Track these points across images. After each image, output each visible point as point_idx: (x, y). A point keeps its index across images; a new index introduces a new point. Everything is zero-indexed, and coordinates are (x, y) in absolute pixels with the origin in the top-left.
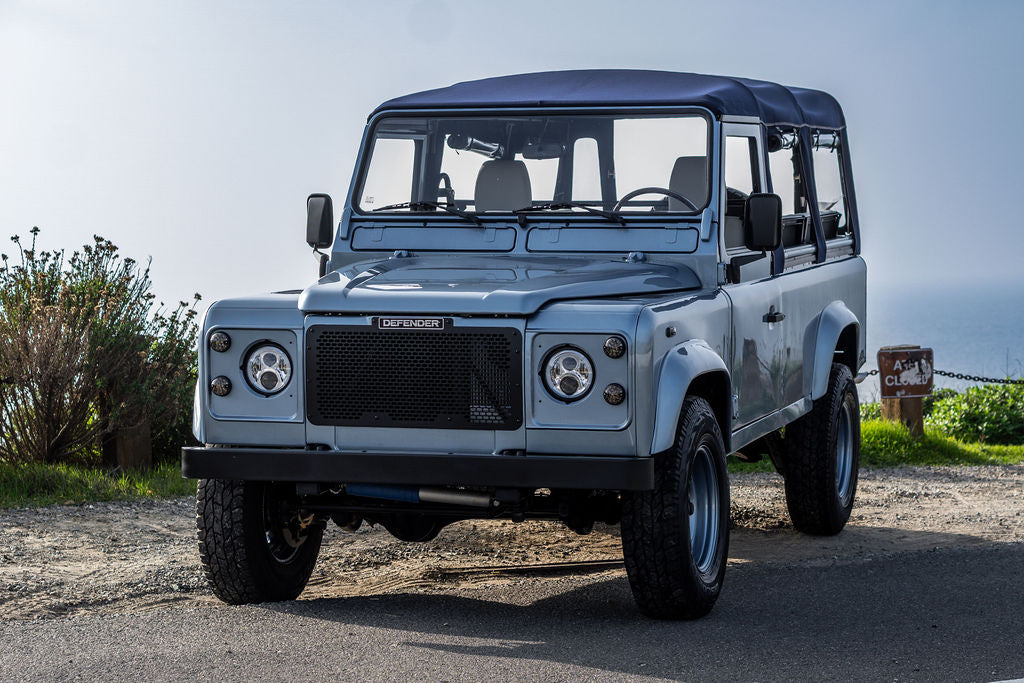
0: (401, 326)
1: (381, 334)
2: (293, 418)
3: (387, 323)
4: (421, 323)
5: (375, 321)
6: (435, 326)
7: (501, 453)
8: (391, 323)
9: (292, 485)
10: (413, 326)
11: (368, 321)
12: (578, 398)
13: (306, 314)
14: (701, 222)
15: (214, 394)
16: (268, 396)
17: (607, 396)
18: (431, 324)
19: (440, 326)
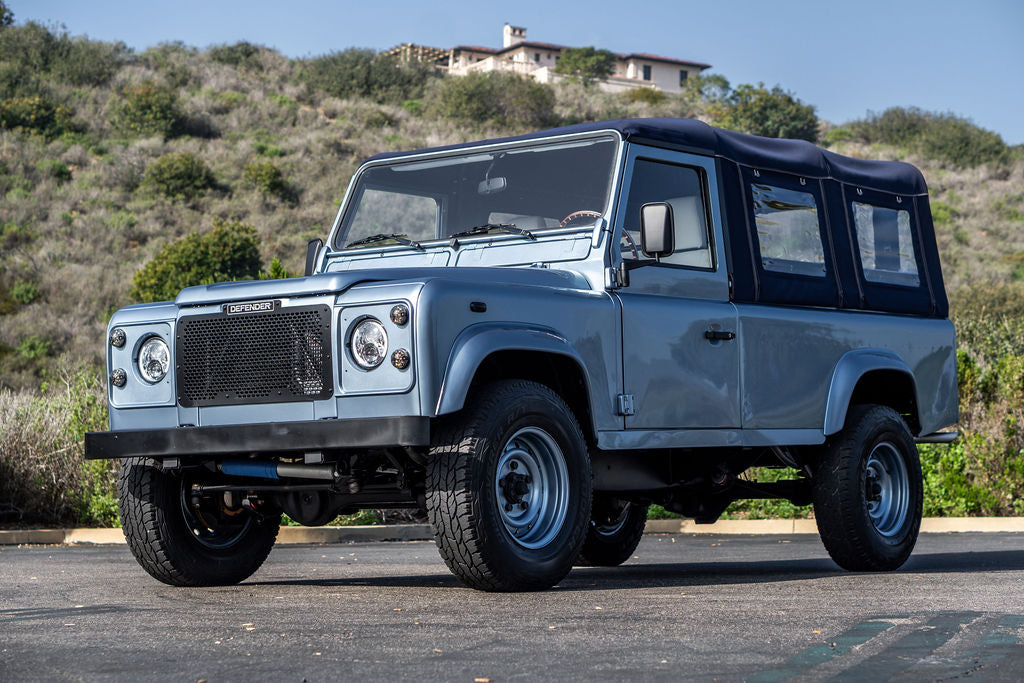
0: (244, 310)
1: (229, 319)
2: (168, 402)
3: (233, 309)
4: (257, 307)
6: (267, 309)
8: (236, 309)
10: (252, 310)
11: (220, 309)
12: (378, 365)
13: (180, 307)
14: (594, 230)
15: (114, 386)
16: (153, 384)
17: (393, 361)
18: (265, 307)
19: (272, 307)
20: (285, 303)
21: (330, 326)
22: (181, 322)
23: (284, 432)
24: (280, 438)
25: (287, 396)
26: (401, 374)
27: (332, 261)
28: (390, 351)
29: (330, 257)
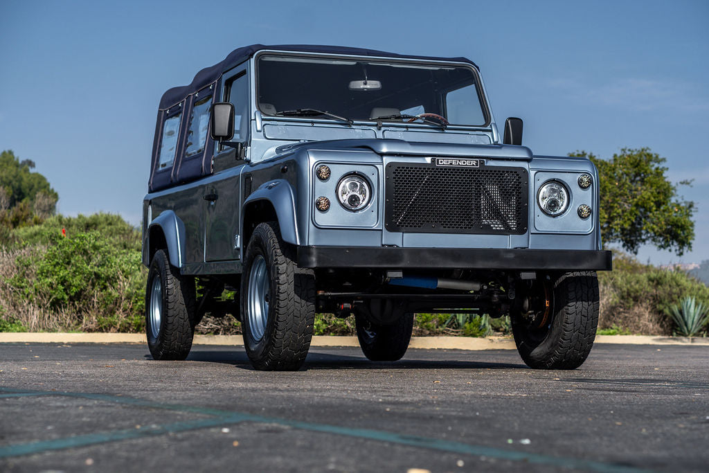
0: (451, 164)
1: (437, 169)
2: (375, 226)
3: (441, 162)
4: (464, 163)
5: (433, 161)
6: (473, 165)
7: (515, 248)
8: (444, 162)
9: (385, 270)
10: (459, 165)
11: (428, 160)
12: (560, 214)
13: (382, 155)
14: (491, 131)
15: (316, 210)
16: (354, 211)
17: (580, 212)
18: (471, 164)
19: (477, 164)
20: (491, 163)
21: (527, 184)
22: (390, 165)
23: (512, 256)
24: (508, 260)
25: (488, 230)
26: (582, 222)
27: (264, 122)
28: (575, 205)
29: (263, 120)
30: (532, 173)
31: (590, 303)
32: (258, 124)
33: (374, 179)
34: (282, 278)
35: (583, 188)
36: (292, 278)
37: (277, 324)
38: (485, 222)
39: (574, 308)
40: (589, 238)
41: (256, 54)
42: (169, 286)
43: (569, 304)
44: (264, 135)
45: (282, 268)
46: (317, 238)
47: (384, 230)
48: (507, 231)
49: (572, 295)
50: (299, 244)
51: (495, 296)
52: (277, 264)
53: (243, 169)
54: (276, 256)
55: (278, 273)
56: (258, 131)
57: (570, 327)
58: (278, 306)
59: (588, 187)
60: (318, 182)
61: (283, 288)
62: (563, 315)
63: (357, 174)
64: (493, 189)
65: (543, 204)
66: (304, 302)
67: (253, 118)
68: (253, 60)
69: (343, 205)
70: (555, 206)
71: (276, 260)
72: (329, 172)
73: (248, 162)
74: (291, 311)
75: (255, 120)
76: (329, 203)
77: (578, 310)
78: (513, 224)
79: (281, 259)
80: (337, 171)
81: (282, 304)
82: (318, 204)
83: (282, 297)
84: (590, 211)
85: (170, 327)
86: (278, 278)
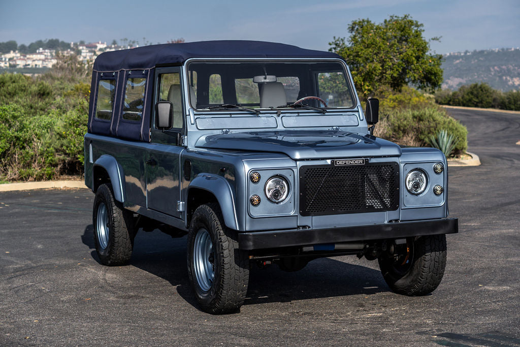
0: (345, 164)
1: (335, 168)
2: (292, 213)
3: (338, 163)
4: (354, 162)
5: (332, 163)
6: (361, 163)
7: (390, 221)
8: (340, 163)
9: (301, 247)
10: (351, 164)
11: (329, 162)
12: (421, 193)
13: (296, 160)
14: (358, 111)
15: (251, 205)
16: (277, 203)
17: (435, 191)
18: (359, 162)
19: (363, 162)
20: (373, 161)
21: (399, 174)
22: (302, 168)
23: (390, 229)
24: (387, 232)
25: (372, 209)
26: (437, 198)
27: (196, 117)
28: (431, 186)
29: (195, 115)
30: (402, 165)
31: (441, 252)
32: (191, 118)
33: (291, 179)
34: (226, 253)
35: (437, 173)
36: (232, 253)
37: (223, 286)
38: (369, 202)
39: (429, 257)
40: (441, 209)
41: (186, 62)
42: (115, 215)
43: (426, 254)
44: (197, 126)
45: (225, 245)
46: (251, 225)
47: (299, 216)
48: (385, 208)
49: (428, 248)
50: (238, 229)
51: (374, 252)
52: (221, 241)
53: (182, 152)
54: (220, 235)
55: (222, 249)
56: (192, 124)
57: (426, 270)
58: (223, 273)
59: (441, 172)
60: (252, 184)
61: (226, 260)
62: (421, 261)
63: (279, 176)
64: (373, 177)
65: (409, 186)
66: (242, 269)
67: (187, 113)
68: (184, 67)
69: (269, 199)
70: (417, 188)
71: (220, 239)
72: (259, 177)
73: (186, 147)
74: (233, 276)
75: (189, 115)
76: (259, 200)
77: (433, 258)
78: (387, 201)
79: (224, 238)
80: (265, 175)
81: (226, 272)
82: (252, 201)
83: (226, 266)
84: (442, 190)
85: (116, 245)
86: (223, 253)
